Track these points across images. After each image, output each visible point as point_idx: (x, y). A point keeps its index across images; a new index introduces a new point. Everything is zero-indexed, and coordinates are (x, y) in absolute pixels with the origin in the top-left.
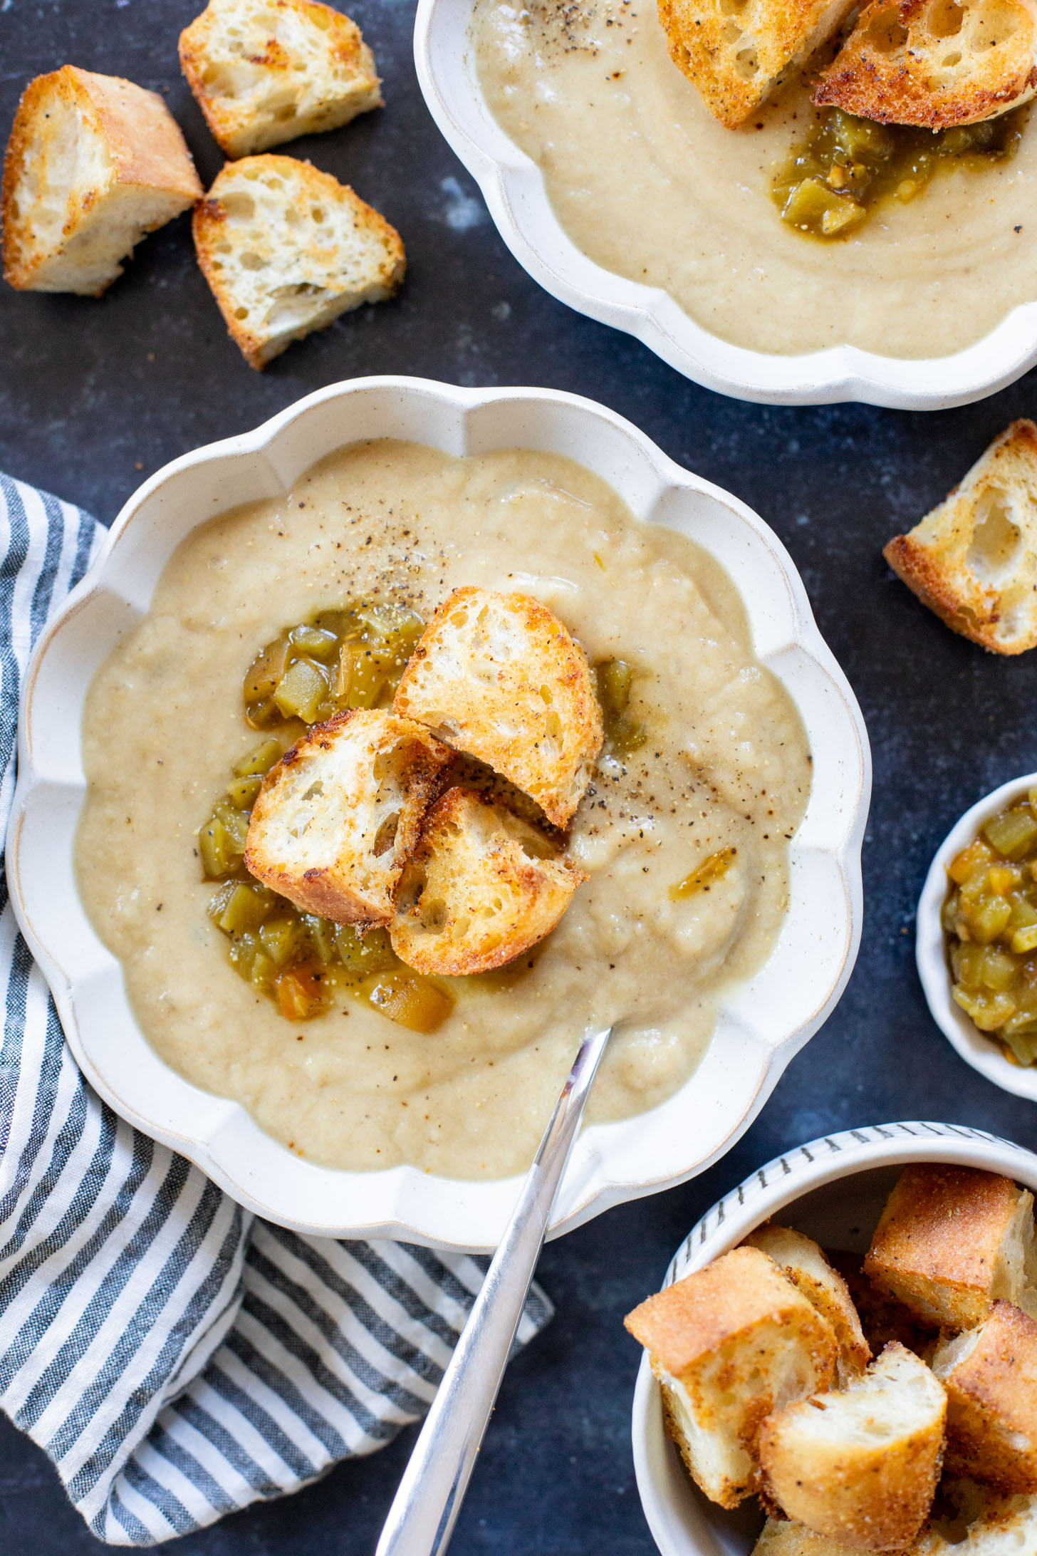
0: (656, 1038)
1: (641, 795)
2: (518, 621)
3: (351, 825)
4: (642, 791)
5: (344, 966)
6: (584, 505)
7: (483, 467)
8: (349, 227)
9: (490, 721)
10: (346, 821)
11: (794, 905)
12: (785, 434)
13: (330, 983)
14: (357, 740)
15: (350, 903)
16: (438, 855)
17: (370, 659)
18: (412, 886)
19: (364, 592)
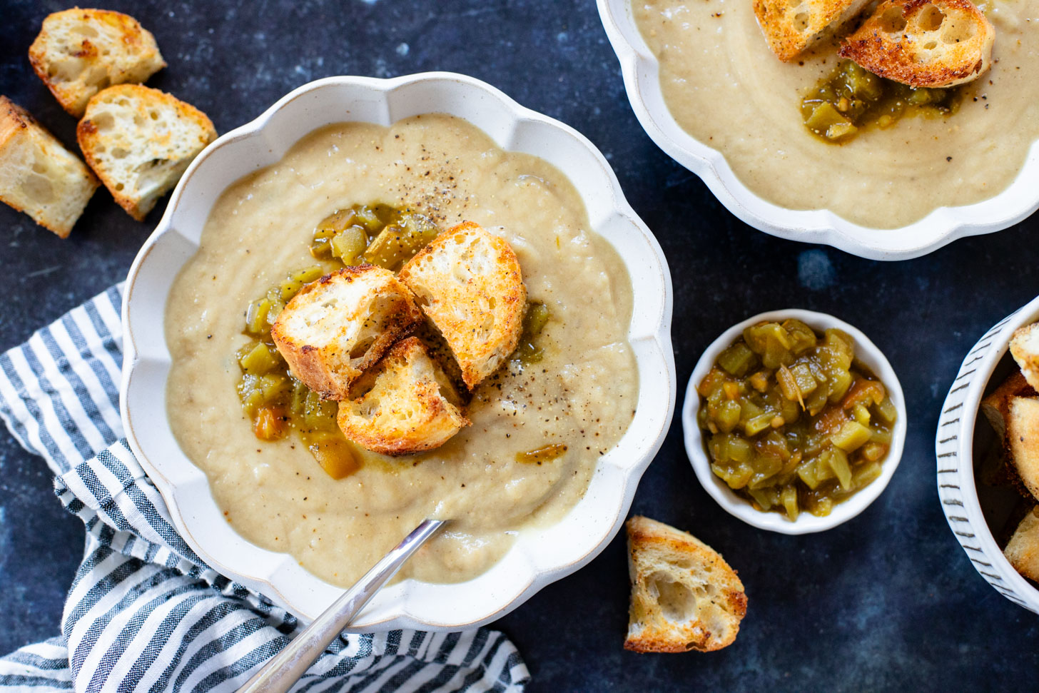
1: (525, 390)
2: (493, 255)
3: (344, 331)
4: (526, 389)
5: (304, 419)
7: (513, 159)
9: (453, 305)
10: (341, 327)
11: (588, 496)
13: (291, 426)
14: (369, 283)
15: (322, 377)
16: (387, 373)
17: (398, 243)
19: (411, 202)
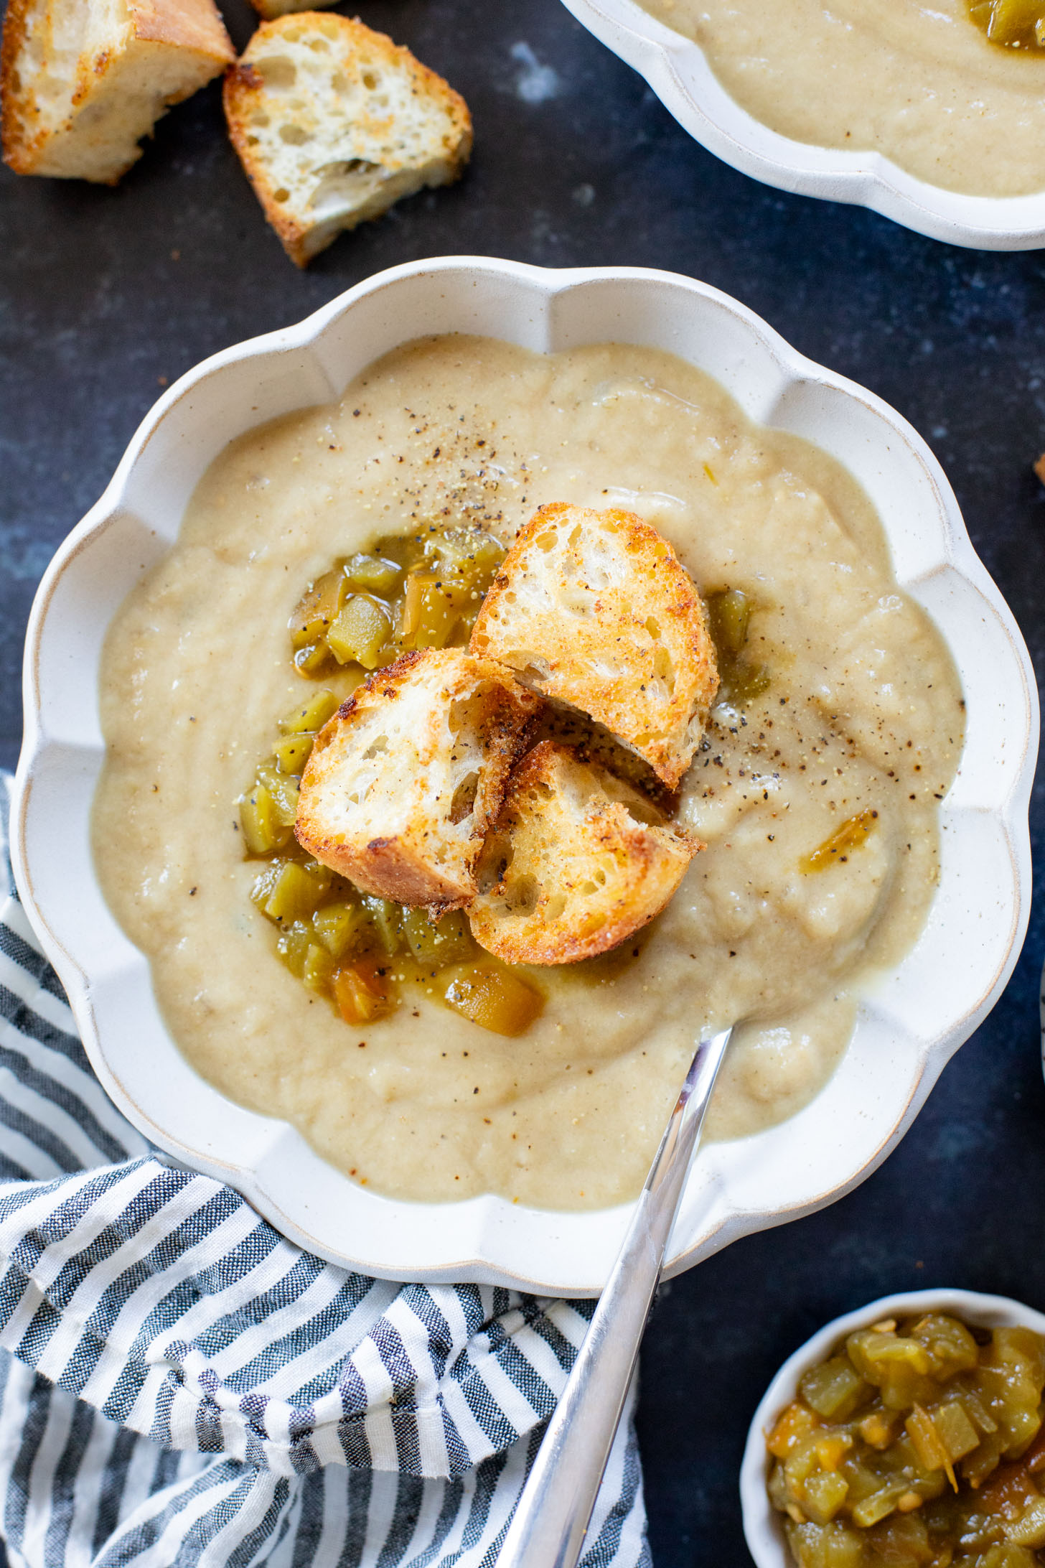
0: (785, 1038)
1: (763, 748)
2: (617, 543)
4: (765, 745)
5: (413, 958)
6: (690, 407)
7: (571, 365)
8: (407, 94)
9: (587, 660)
10: (416, 782)
11: (946, 877)
12: (917, 332)
13: (397, 978)
14: (429, 685)
15: (423, 880)
16: (526, 822)
17: (441, 592)
18: (493, 861)
19: (432, 514)
